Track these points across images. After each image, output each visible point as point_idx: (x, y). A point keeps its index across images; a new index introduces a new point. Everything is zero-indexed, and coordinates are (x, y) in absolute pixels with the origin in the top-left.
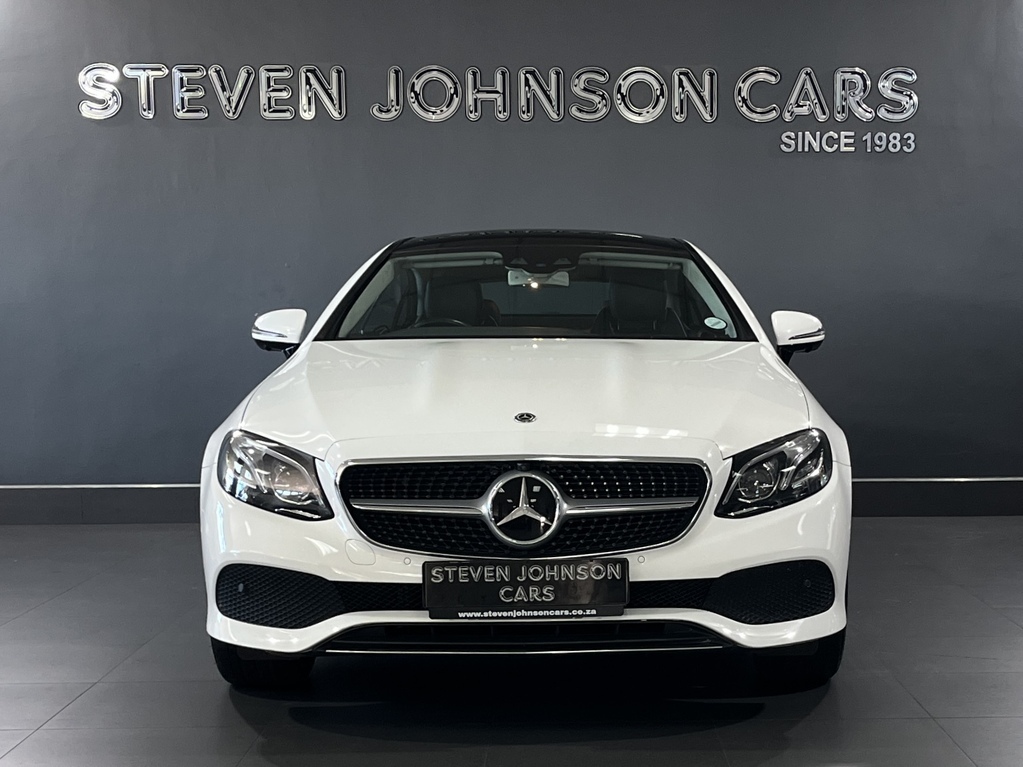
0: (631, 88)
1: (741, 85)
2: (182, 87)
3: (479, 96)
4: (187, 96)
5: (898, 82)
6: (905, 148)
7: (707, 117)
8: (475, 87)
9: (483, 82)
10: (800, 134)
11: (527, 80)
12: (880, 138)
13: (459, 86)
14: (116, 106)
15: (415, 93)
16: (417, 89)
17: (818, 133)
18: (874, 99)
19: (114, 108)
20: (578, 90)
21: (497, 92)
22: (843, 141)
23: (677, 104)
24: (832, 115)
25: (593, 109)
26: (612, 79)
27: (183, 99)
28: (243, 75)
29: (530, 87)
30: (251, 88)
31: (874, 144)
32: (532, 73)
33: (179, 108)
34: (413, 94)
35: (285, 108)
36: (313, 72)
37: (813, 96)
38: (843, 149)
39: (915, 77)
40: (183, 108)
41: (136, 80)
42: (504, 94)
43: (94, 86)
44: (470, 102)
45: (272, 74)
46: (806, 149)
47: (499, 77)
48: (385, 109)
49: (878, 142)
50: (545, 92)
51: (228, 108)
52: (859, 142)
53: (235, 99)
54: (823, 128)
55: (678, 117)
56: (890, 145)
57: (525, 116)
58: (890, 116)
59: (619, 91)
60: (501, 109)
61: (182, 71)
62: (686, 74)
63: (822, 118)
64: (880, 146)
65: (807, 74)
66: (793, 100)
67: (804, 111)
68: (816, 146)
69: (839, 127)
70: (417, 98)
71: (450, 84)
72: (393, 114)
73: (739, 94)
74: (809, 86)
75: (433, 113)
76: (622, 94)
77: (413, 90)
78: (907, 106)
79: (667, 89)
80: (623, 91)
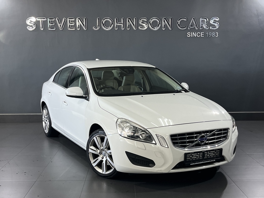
0: (152, 22)
1: (178, 21)
2: (50, 23)
3: (118, 24)
4: (51, 25)
5: (215, 20)
6: (216, 36)
7: (170, 29)
8: (117, 22)
9: (118, 21)
10: (192, 33)
11: (129, 20)
12: (210, 34)
13: (113, 22)
14: (35, 27)
15: (103, 24)
16: (103, 23)
17: (196, 33)
18: (209, 24)
19: (34, 28)
20: (140, 23)
21: (122, 23)
22: (201, 34)
23: (163, 26)
24: (199, 28)
25: (143, 27)
26: (148, 20)
27: (50, 25)
28: (64, 20)
29: (129, 22)
30: (66, 23)
31: (209, 35)
32: (130, 19)
33: (49, 27)
34: (102, 24)
35: (73, 27)
36: (79, 19)
37: (195, 24)
38: (201, 36)
39: (219, 19)
40: (50, 28)
41: (39, 21)
42: (123, 24)
43: (30, 23)
44: (116, 26)
45: (70, 20)
46: (193, 36)
47: (122, 20)
48: (96, 27)
49: (210, 35)
50: (133, 23)
51: (60, 27)
52: (205, 35)
53: (62, 25)
54: (197, 31)
55: (163, 29)
56: (212, 35)
57: (128, 29)
58: (213, 28)
59: (150, 23)
60: (123, 27)
61: (49, 19)
62: (165, 19)
63: (197, 29)
64: (210, 36)
65: (194, 19)
66: (190, 25)
67: (193, 27)
68: (195, 36)
69: (201, 31)
70: (103, 25)
71: (111, 22)
72: (98, 29)
73: (178, 23)
74: (194, 21)
75: (107, 28)
76: (150, 24)
77: (102, 23)
78: (217, 26)
79: (161, 23)
80: (151, 23)
